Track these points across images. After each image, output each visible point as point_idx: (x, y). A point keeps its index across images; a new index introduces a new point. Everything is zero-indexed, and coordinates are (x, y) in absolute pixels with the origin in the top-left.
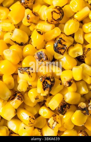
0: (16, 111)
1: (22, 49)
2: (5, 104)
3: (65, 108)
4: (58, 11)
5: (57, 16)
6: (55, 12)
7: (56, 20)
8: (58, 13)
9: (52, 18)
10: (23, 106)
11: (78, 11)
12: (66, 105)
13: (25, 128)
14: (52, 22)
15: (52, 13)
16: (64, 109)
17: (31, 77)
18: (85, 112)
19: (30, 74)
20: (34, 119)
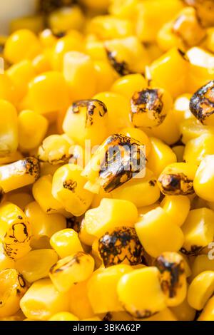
0: (2, 199)
1: (115, 80)
3: (124, 245)
12: (129, 238)
16: (118, 243)
17: (89, 122)
18: (167, 275)
19: (92, 112)
20: (25, 231)
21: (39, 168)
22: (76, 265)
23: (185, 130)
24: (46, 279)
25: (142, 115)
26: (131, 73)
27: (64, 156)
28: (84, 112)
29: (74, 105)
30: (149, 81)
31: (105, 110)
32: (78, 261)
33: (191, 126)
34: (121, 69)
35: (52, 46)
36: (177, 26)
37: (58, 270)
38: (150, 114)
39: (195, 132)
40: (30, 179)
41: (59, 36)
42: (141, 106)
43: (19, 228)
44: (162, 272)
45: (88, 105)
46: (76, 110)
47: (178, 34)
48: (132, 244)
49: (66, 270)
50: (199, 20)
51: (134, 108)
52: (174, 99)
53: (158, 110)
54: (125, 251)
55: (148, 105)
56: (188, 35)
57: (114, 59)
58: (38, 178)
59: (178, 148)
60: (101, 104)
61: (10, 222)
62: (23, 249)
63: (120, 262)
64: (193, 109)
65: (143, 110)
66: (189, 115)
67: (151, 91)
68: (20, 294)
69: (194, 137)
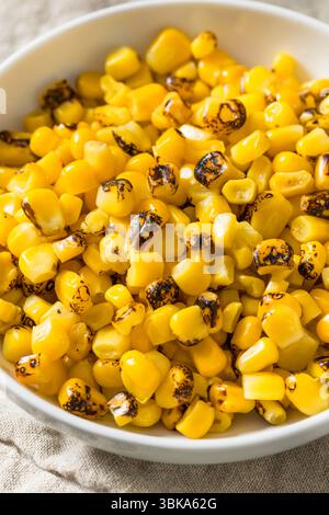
0: (59, 267)
2: (42, 242)
3: (167, 292)
4: (234, 107)
5: (228, 116)
6: (228, 106)
7: (223, 123)
8: (233, 111)
9: (218, 115)
10: (78, 263)
11: (277, 126)
12: (170, 286)
13: (59, 312)
14: (214, 124)
15: (222, 106)
16: (163, 292)
17: (121, 198)
18: (207, 311)
19: (122, 189)
20: (88, 292)
21: (85, 240)
22: (133, 313)
23: (194, 195)
24: (109, 326)
25: (161, 187)
26: (139, 152)
28: (115, 189)
29: (103, 185)
30: (158, 158)
31: (132, 186)
32: (134, 310)
33: (198, 191)
34: (131, 150)
35: (69, 138)
36: (167, 109)
37: (120, 319)
38: (167, 186)
39: (202, 195)
40: (81, 250)
41: (73, 127)
42: (159, 181)
43: (83, 290)
44: (203, 309)
45: (117, 184)
46: (106, 189)
47: (170, 115)
48: (173, 290)
49: (126, 317)
50: (184, 101)
51: (154, 183)
52: (179, 169)
53: (173, 181)
54: (168, 297)
55: (165, 180)
56: (178, 115)
57: (123, 143)
58: (86, 248)
59: (188, 209)
60: (128, 182)
61: (75, 286)
62: (88, 305)
63: (164, 304)
64: (198, 177)
65: (161, 184)
66: (194, 181)
67: (163, 167)
68: (91, 341)
69: (202, 199)
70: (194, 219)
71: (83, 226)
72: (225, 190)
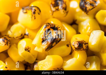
10: (5, 55)
19: (34, 13)
21: (10, 41)
23: (78, 18)
25: (57, 12)
27: (22, 35)
29: (23, 9)
31: (40, 11)
38: (62, 11)
42: (57, 8)
45: (32, 9)
46: (25, 11)
51: (53, 9)
52: (69, 1)
53: (65, 9)
55: (60, 7)
58: (10, 46)
60: (38, 8)
64: (82, 7)
65: (57, 10)
69: (83, 21)
70: (78, 33)
71: (9, 33)
72: (98, 15)
